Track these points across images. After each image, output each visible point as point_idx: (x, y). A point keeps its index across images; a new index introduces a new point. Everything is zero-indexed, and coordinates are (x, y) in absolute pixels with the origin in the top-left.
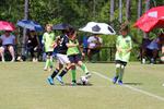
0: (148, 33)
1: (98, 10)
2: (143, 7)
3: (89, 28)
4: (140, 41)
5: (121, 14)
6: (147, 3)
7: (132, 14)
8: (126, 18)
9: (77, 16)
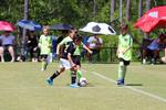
0: (148, 33)
1: (98, 10)
2: (143, 8)
3: (89, 28)
4: (141, 42)
5: (121, 14)
6: (148, 3)
7: (132, 14)
8: (126, 18)
9: (77, 16)
